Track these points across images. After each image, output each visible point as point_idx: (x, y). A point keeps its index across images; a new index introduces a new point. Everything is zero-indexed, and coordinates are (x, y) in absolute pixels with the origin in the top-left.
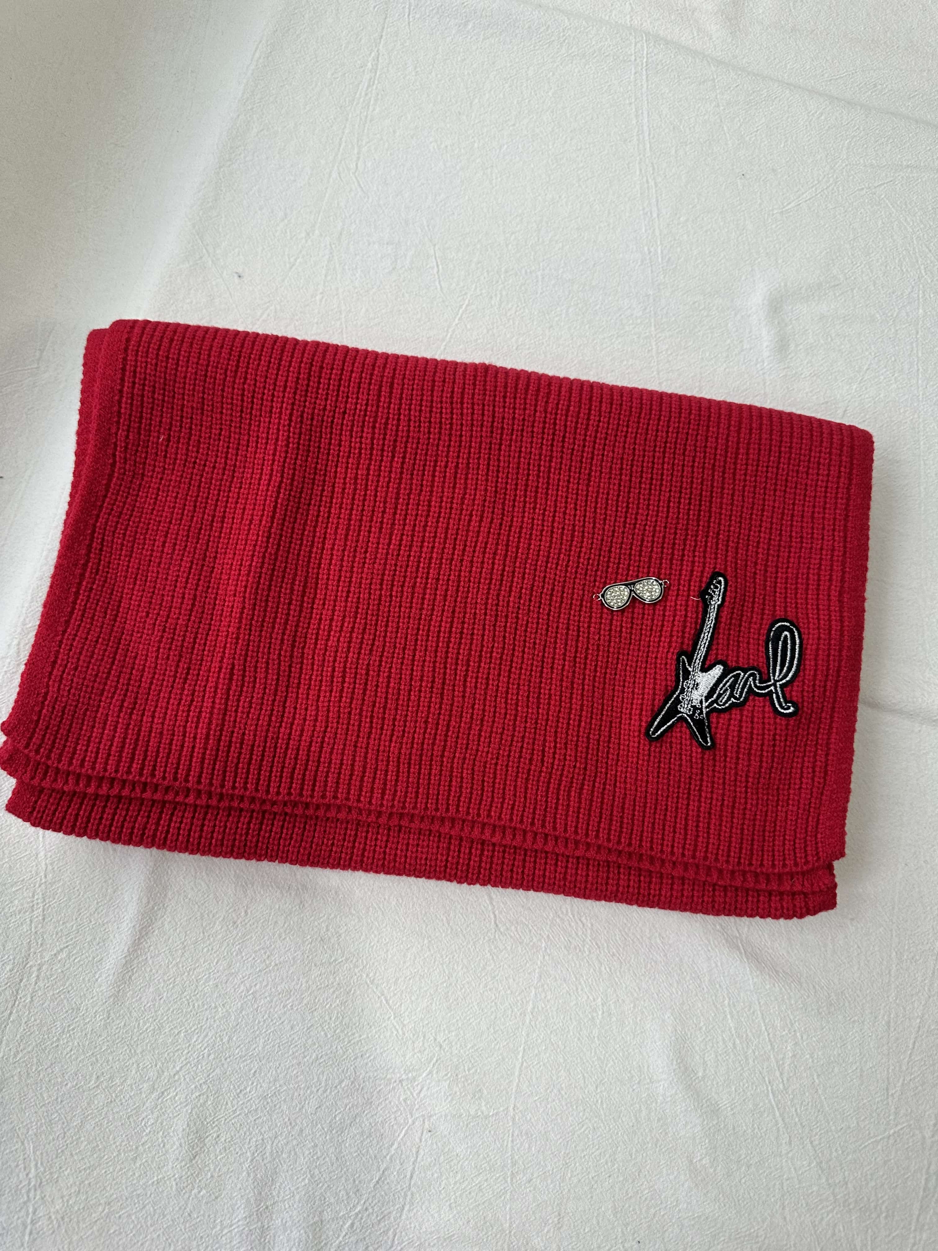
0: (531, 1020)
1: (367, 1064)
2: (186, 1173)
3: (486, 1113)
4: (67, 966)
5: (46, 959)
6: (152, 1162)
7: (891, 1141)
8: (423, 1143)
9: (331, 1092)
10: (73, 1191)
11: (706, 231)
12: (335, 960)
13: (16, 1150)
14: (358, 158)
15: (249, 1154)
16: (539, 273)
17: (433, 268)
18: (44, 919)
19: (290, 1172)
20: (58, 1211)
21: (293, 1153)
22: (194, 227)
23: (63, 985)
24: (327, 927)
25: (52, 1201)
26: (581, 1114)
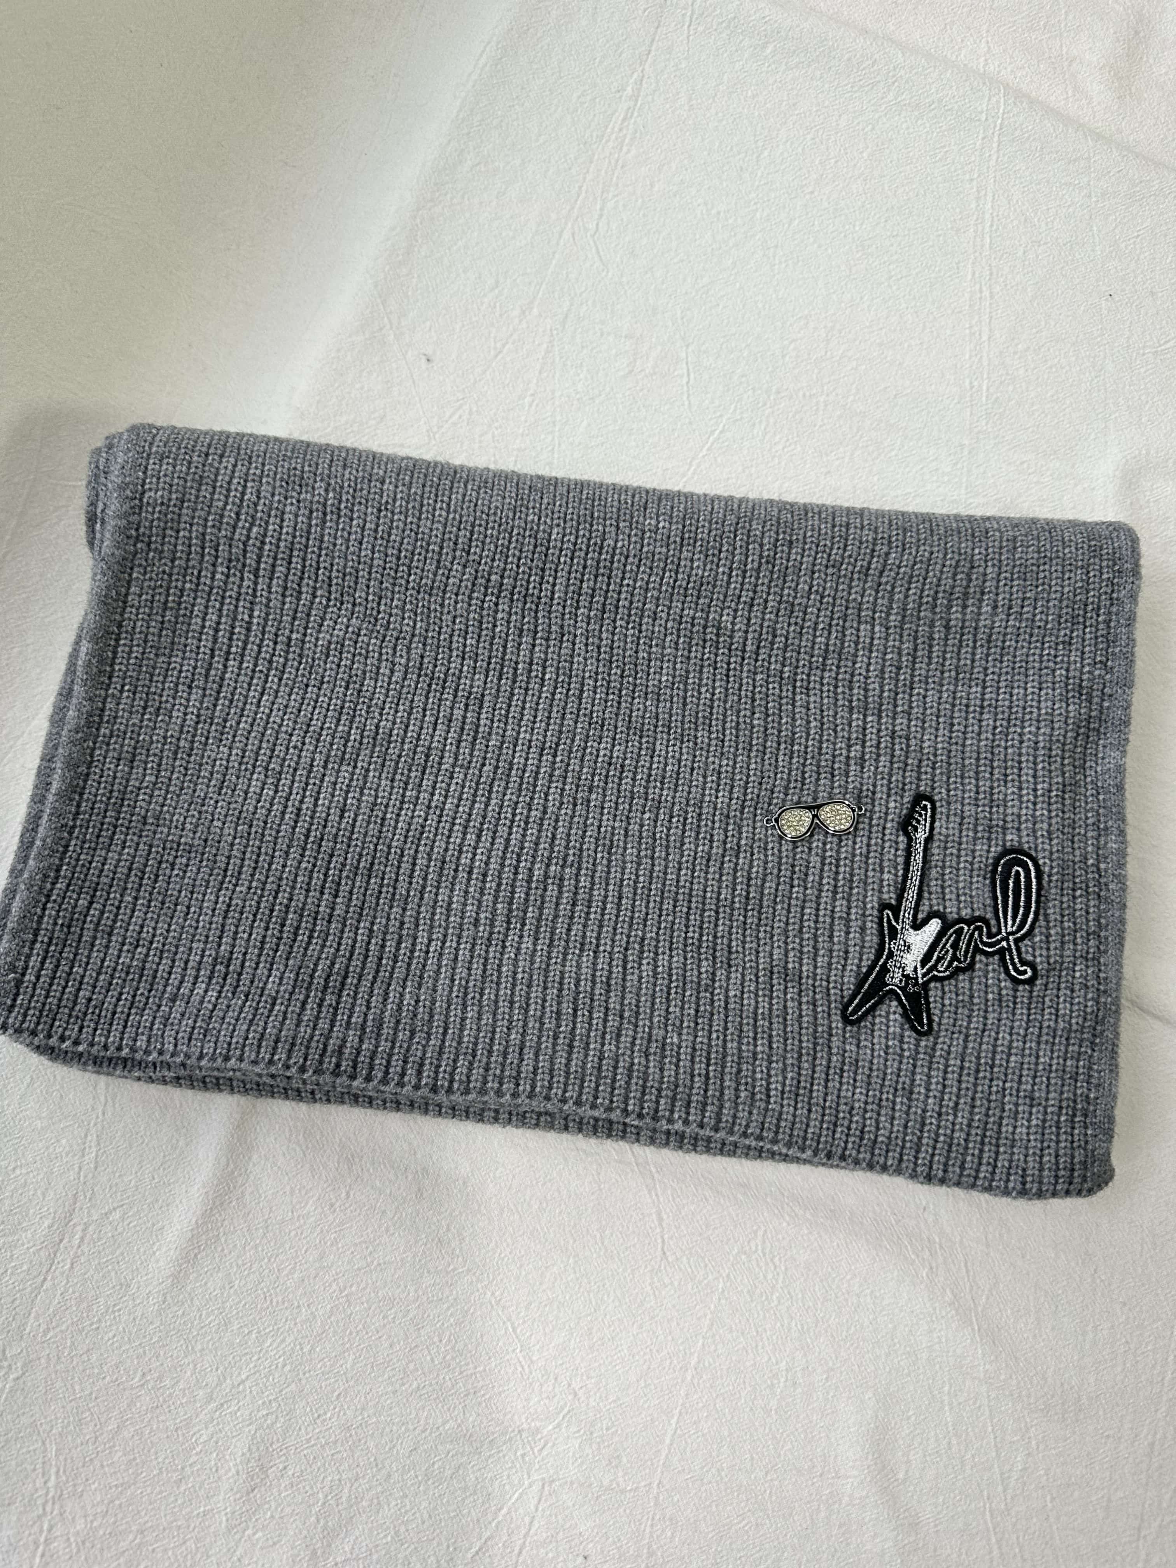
0: (693, 1377)
1: (480, 1404)
2: (241, 1508)
3: (623, 1486)
4: (120, 1230)
5: (95, 1218)
6: (200, 1488)
8: (539, 1514)
9: (430, 1434)
10: (99, 1510)
11: (1051, 367)
12: (454, 1270)
13: (35, 1450)
14: (601, 216)
15: (321, 1495)
16: (822, 399)
17: (682, 376)
18: (96, 1168)
19: (370, 1525)
20: (78, 1533)
21: (375, 1501)
22: (376, 286)
23: (113, 1253)
24: (448, 1225)
25: (73, 1518)
26: (743, 1505)
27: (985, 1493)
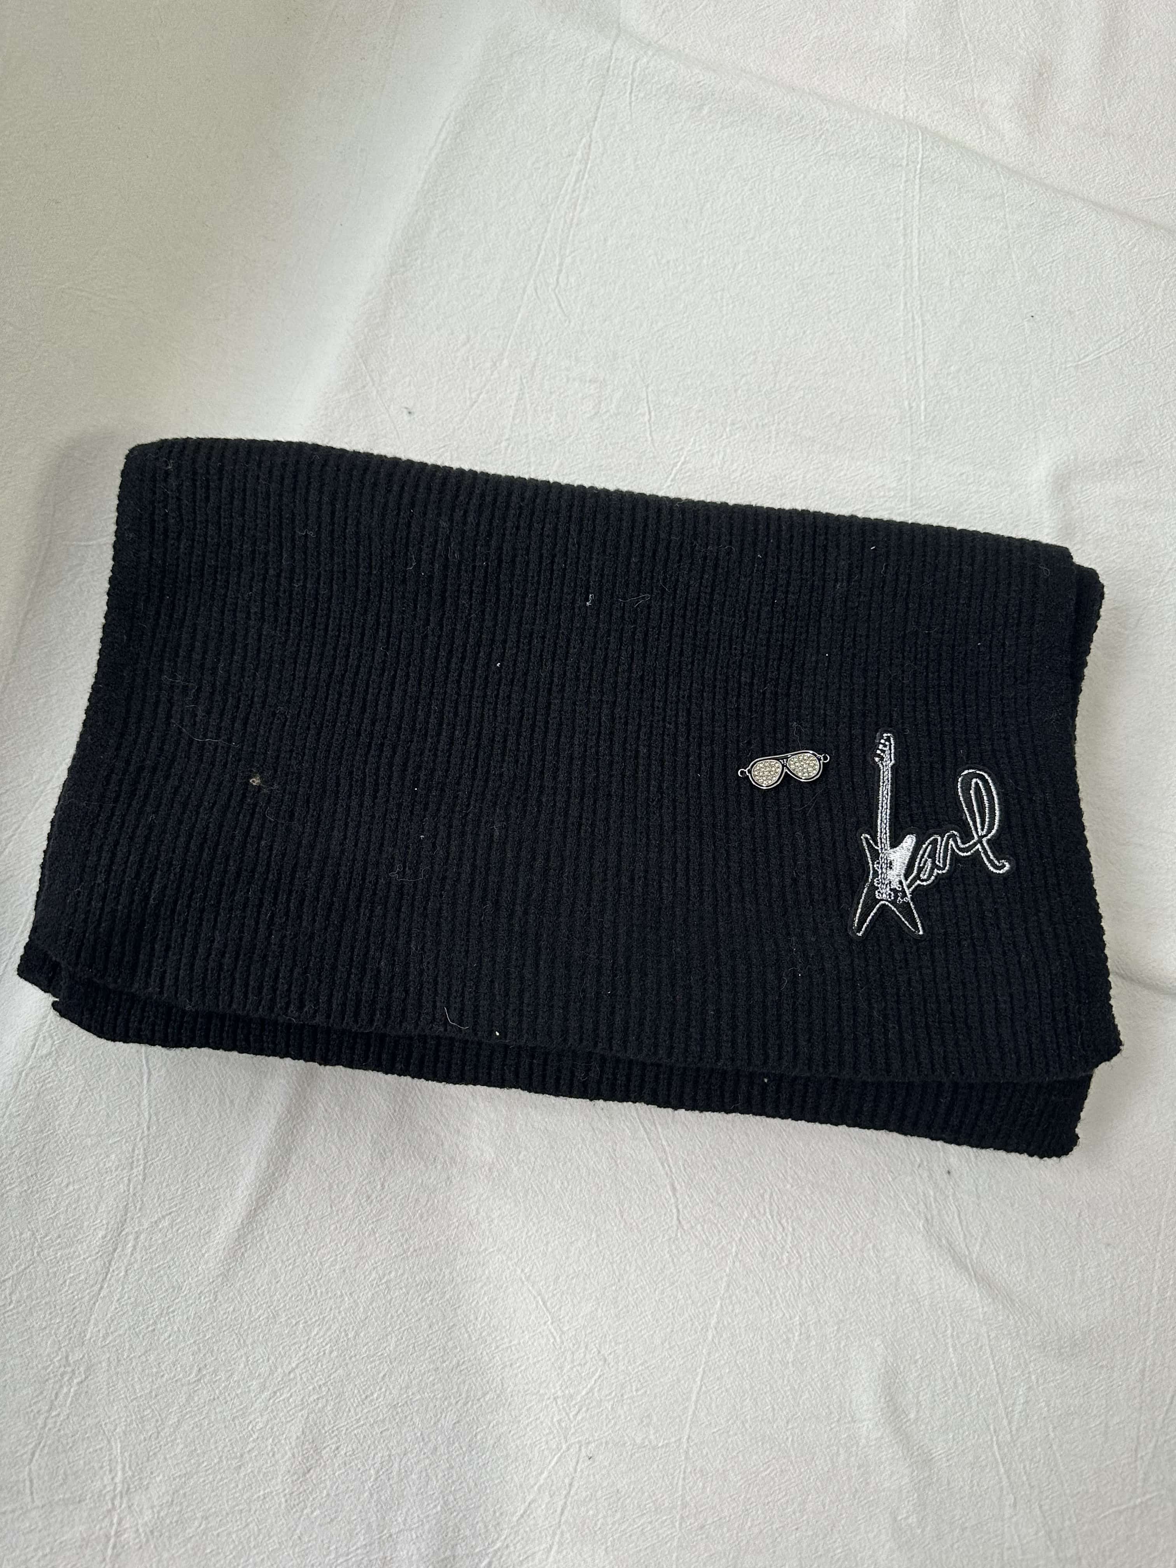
0: (714, 1337)
1: (516, 1375)
2: (298, 1489)
3: (654, 1443)
4: (169, 1236)
5: (145, 1227)
6: (259, 1472)
7: (1137, 1512)
8: (578, 1474)
9: (472, 1406)
10: (165, 1501)
11: (982, 385)
12: (486, 1249)
13: (101, 1449)
14: (560, 271)
15: (372, 1472)
16: (773, 428)
17: (644, 413)
18: (144, 1179)
19: (420, 1497)
20: (146, 1524)
21: (424, 1474)
22: (357, 347)
23: (164, 1258)
24: (477, 1209)
25: (141, 1511)
26: (767, 1453)
27: (992, 1427)
